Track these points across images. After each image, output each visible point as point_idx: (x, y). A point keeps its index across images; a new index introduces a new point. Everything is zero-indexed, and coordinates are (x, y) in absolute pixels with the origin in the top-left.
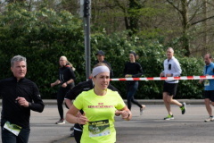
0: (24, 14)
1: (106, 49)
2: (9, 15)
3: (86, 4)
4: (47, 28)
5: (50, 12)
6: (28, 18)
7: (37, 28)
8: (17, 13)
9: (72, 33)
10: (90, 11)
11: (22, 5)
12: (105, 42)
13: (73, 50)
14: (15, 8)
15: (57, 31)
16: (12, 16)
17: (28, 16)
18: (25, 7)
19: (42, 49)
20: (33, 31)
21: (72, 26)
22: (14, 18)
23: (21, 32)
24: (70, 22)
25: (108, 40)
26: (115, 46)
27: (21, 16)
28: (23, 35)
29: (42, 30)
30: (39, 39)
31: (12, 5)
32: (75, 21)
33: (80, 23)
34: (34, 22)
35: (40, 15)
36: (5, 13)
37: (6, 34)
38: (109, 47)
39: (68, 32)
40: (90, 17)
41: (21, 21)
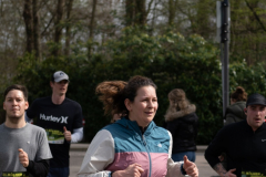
0: (145, 40)
1: (247, 83)
2: (127, 41)
3: (224, 27)
4: (174, 57)
5: (177, 38)
6: (150, 45)
7: (161, 58)
8: (136, 38)
9: (205, 63)
10: (229, 35)
11: (142, 29)
12: (246, 74)
13: (206, 84)
14: (133, 33)
15: (185, 61)
16: (130, 42)
17: (150, 42)
18: (146, 31)
19: (167, 82)
20: (156, 61)
21: (205, 55)
22: (133, 44)
23: (141, 61)
24: (202, 50)
25: (249, 72)
26: (258, 79)
27: (140, 41)
28: (143, 66)
29: (168, 59)
30: (163, 71)
31: (130, 29)
32: (209, 49)
33: (214, 50)
34: (157, 50)
35: (165, 41)
36: (121, 39)
37: (122, 63)
38: (250, 81)
39: (199, 62)
40: (229, 42)
41: (141, 48)
